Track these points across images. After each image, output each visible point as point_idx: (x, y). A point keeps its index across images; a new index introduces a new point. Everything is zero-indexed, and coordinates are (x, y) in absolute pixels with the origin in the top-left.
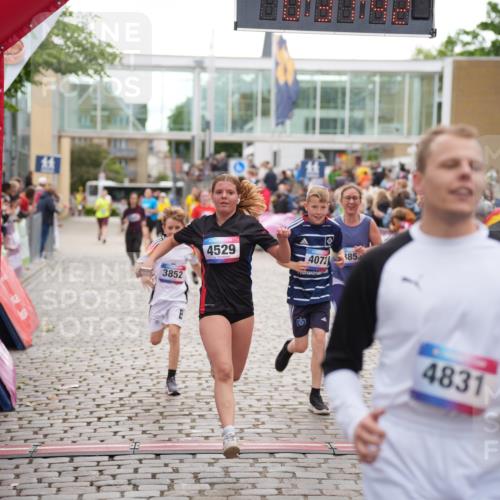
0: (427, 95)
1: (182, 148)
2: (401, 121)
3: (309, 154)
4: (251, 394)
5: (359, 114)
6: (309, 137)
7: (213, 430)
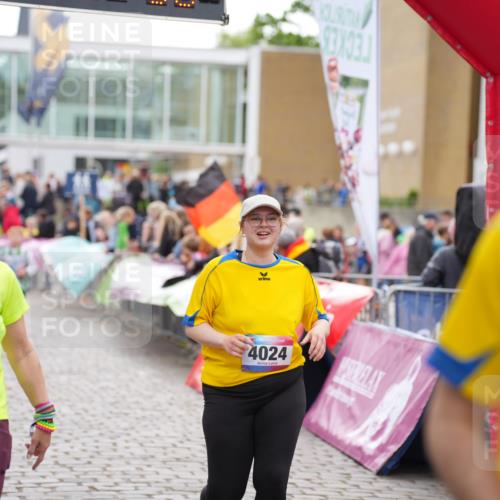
0: (229, 93)
2: (197, 124)
3: (80, 163)
5: (145, 114)
6: (81, 141)
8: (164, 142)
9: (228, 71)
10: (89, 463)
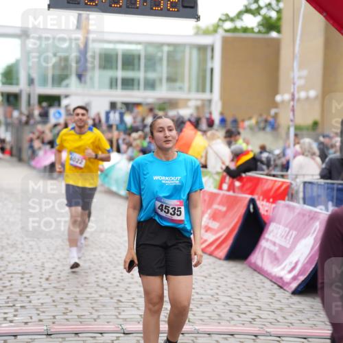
0: (202, 62)
1: (12, 99)
2: (183, 81)
3: (113, 105)
4: (63, 289)
5: (151, 75)
6: (113, 92)
7: (31, 318)
8: (163, 92)
9: (202, 49)
10: (117, 286)
